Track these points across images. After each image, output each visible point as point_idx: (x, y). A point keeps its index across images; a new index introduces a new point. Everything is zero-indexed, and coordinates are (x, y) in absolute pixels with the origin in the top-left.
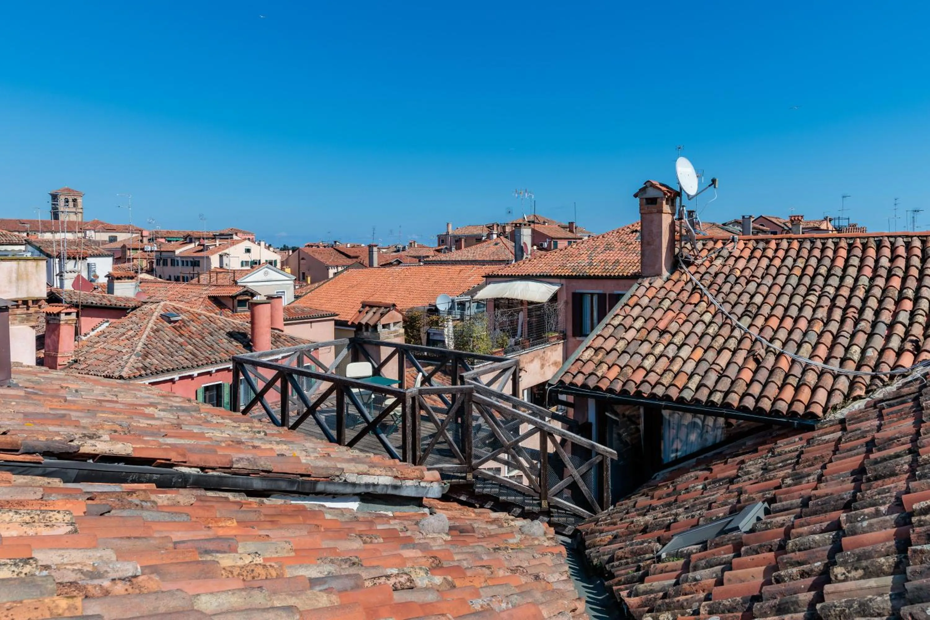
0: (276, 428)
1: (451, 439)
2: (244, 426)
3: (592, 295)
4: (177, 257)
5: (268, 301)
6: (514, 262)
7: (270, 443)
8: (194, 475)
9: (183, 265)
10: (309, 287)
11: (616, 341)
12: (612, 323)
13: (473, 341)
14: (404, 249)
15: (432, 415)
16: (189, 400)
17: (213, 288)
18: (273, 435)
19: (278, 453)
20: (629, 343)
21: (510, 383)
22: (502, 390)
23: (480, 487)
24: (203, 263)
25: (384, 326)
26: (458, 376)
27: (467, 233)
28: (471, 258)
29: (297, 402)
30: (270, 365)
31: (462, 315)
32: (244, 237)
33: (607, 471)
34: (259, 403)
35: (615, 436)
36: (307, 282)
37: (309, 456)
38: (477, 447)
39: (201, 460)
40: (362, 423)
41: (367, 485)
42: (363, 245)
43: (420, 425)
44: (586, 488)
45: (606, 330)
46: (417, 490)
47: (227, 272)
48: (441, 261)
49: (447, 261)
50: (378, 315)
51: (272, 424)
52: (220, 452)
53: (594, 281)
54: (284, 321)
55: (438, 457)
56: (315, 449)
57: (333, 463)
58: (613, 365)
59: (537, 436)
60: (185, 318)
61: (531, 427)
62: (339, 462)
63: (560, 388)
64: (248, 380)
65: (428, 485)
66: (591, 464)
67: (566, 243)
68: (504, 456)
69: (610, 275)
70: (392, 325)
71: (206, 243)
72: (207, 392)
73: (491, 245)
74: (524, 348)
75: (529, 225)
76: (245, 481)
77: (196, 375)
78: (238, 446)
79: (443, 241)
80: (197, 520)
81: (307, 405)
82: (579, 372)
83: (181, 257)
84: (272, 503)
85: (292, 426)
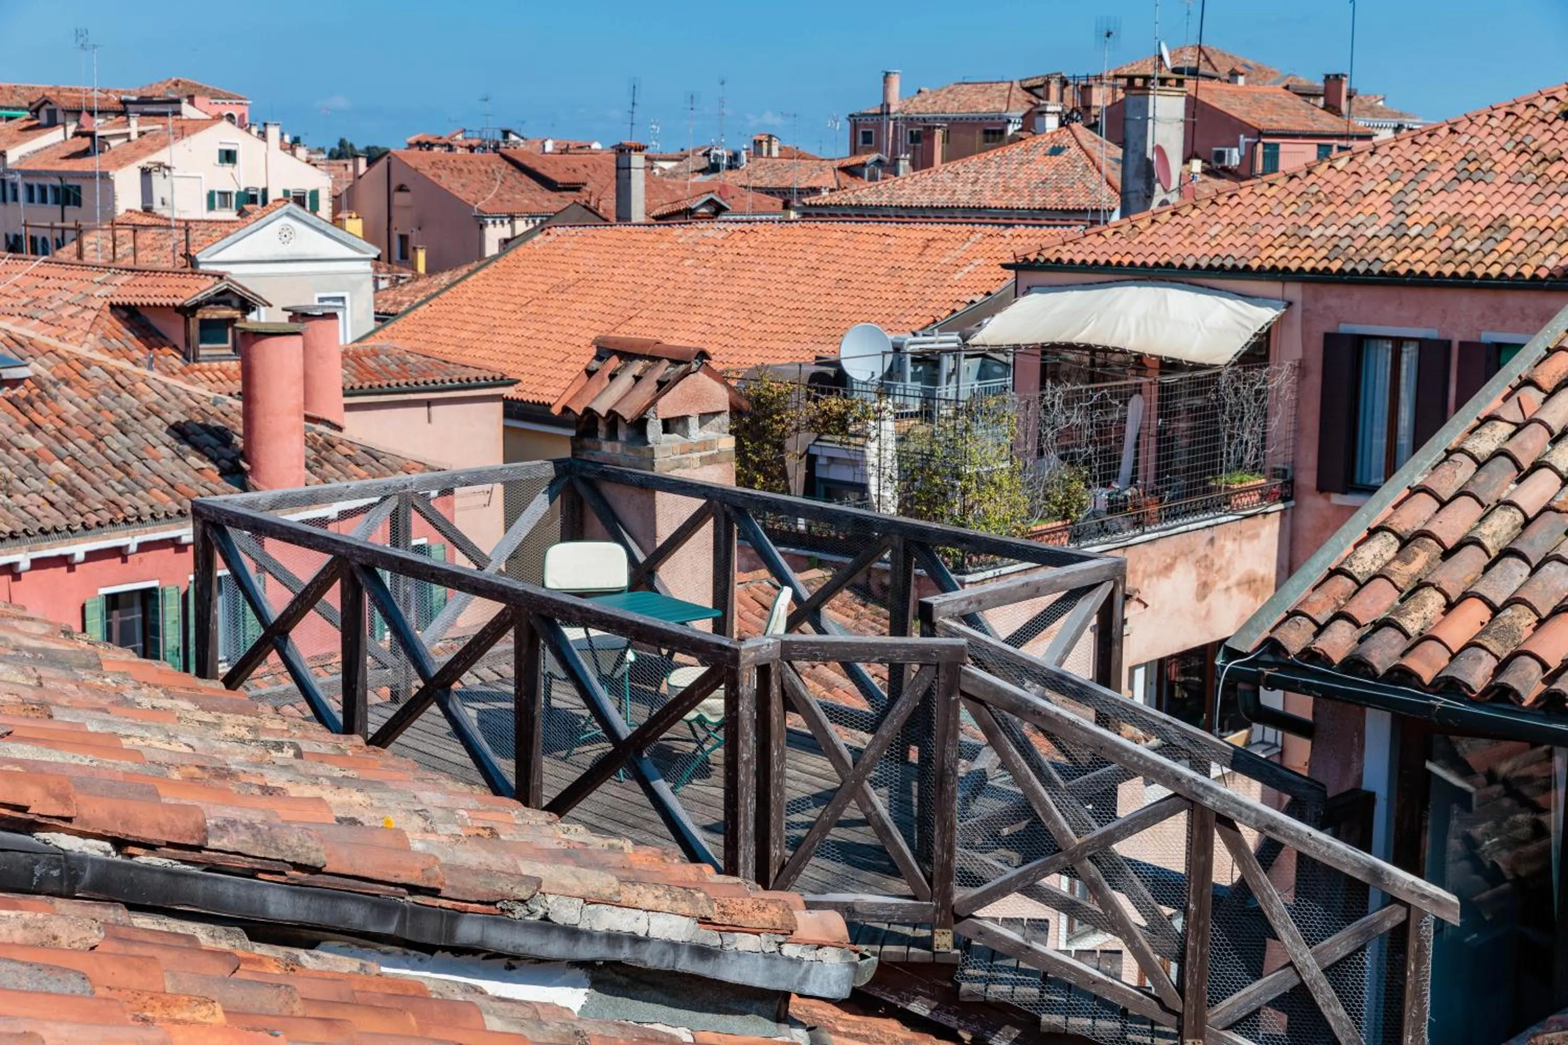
0: (332, 737)
1: (884, 813)
2: (234, 725)
3: (1398, 343)
4: (11, 172)
5: (294, 327)
6: (1116, 217)
7: (315, 780)
8: (94, 861)
9: (31, 199)
10: (421, 284)
11: (1480, 512)
12: (1468, 446)
13: (965, 491)
14: (734, 159)
15: (825, 731)
16: (67, 633)
17: (127, 278)
18: (322, 758)
19: (340, 815)
20: (1527, 522)
21: (1087, 644)
22: (1060, 662)
23: (975, 979)
24: (92, 194)
25: (668, 426)
26: (912, 609)
27: (953, 108)
28: (964, 198)
29: (390, 659)
30: (310, 535)
31: (928, 398)
32: (215, 110)
33: (1419, 962)
34: (273, 658)
35: (1454, 844)
36: (414, 268)
37: (434, 831)
38: (969, 846)
39: (113, 816)
40: (596, 739)
41: (614, 938)
42: (596, 146)
43: (782, 758)
44: (1341, 1012)
45: (1446, 468)
46: (770, 967)
47: (166, 225)
48: (859, 206)
49: (879, 207)
50: (648, 388)
51: (317, 725)
52: (169, 798)
53: (1410, 295)
54: (345, 395)
55: (838, 868)
56: (452, 811)
57: (508, 860)
58: (1465, 596)
59: (1177, 825)
60: (45, 373)
61: (1158, 792)
62: (525, 857)
63: (1267, 665)
64: (240, 580)
65: (809, 956)
66: (1367, 932)
67: (1309, 151)
68: (1059, 883)
69: (1471, 275)
70: (694, 422)
71: (100, 126)
72: (116, 613)
73: (1038, 155)
74: (1139, 524)
75: (1180, 83)
76: (243, 892)
77: (80, 556)
78: (217, 782)
79: (867, 137)
80: (113, 994)
81: (422, 671)
82: (1340, 615)
83: (26, 174)
84: (325, 967)
85: (376, 736)
